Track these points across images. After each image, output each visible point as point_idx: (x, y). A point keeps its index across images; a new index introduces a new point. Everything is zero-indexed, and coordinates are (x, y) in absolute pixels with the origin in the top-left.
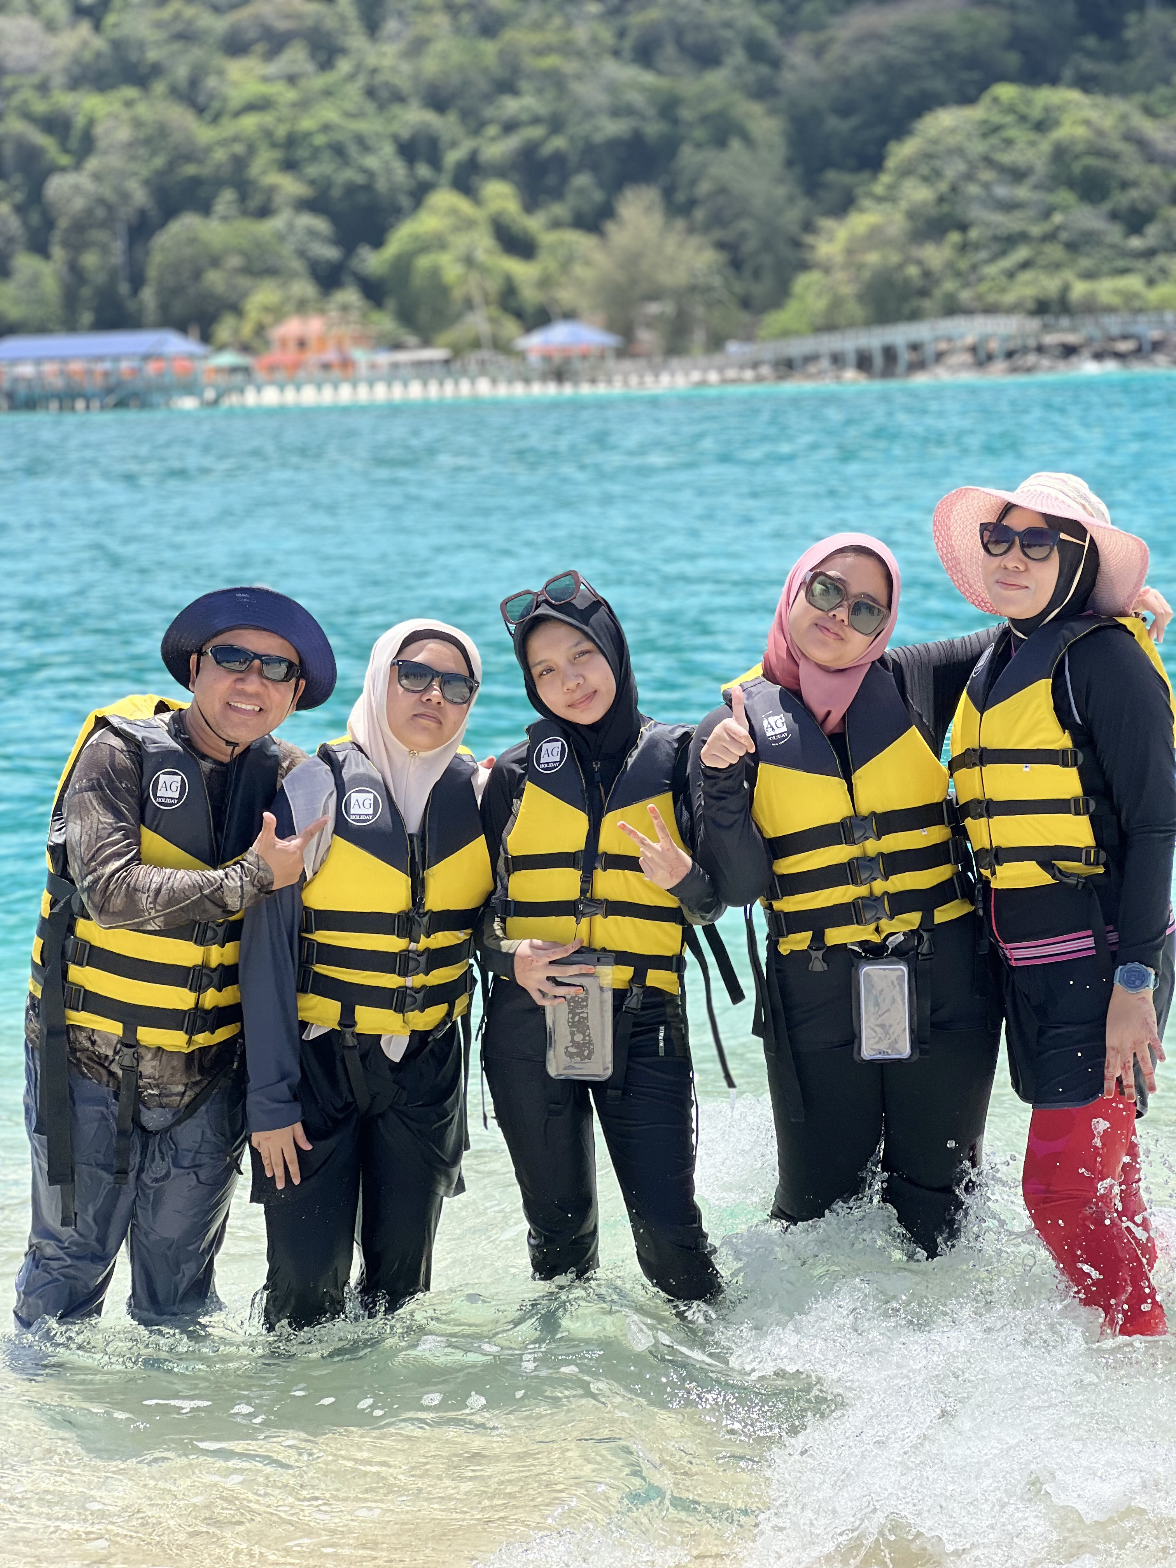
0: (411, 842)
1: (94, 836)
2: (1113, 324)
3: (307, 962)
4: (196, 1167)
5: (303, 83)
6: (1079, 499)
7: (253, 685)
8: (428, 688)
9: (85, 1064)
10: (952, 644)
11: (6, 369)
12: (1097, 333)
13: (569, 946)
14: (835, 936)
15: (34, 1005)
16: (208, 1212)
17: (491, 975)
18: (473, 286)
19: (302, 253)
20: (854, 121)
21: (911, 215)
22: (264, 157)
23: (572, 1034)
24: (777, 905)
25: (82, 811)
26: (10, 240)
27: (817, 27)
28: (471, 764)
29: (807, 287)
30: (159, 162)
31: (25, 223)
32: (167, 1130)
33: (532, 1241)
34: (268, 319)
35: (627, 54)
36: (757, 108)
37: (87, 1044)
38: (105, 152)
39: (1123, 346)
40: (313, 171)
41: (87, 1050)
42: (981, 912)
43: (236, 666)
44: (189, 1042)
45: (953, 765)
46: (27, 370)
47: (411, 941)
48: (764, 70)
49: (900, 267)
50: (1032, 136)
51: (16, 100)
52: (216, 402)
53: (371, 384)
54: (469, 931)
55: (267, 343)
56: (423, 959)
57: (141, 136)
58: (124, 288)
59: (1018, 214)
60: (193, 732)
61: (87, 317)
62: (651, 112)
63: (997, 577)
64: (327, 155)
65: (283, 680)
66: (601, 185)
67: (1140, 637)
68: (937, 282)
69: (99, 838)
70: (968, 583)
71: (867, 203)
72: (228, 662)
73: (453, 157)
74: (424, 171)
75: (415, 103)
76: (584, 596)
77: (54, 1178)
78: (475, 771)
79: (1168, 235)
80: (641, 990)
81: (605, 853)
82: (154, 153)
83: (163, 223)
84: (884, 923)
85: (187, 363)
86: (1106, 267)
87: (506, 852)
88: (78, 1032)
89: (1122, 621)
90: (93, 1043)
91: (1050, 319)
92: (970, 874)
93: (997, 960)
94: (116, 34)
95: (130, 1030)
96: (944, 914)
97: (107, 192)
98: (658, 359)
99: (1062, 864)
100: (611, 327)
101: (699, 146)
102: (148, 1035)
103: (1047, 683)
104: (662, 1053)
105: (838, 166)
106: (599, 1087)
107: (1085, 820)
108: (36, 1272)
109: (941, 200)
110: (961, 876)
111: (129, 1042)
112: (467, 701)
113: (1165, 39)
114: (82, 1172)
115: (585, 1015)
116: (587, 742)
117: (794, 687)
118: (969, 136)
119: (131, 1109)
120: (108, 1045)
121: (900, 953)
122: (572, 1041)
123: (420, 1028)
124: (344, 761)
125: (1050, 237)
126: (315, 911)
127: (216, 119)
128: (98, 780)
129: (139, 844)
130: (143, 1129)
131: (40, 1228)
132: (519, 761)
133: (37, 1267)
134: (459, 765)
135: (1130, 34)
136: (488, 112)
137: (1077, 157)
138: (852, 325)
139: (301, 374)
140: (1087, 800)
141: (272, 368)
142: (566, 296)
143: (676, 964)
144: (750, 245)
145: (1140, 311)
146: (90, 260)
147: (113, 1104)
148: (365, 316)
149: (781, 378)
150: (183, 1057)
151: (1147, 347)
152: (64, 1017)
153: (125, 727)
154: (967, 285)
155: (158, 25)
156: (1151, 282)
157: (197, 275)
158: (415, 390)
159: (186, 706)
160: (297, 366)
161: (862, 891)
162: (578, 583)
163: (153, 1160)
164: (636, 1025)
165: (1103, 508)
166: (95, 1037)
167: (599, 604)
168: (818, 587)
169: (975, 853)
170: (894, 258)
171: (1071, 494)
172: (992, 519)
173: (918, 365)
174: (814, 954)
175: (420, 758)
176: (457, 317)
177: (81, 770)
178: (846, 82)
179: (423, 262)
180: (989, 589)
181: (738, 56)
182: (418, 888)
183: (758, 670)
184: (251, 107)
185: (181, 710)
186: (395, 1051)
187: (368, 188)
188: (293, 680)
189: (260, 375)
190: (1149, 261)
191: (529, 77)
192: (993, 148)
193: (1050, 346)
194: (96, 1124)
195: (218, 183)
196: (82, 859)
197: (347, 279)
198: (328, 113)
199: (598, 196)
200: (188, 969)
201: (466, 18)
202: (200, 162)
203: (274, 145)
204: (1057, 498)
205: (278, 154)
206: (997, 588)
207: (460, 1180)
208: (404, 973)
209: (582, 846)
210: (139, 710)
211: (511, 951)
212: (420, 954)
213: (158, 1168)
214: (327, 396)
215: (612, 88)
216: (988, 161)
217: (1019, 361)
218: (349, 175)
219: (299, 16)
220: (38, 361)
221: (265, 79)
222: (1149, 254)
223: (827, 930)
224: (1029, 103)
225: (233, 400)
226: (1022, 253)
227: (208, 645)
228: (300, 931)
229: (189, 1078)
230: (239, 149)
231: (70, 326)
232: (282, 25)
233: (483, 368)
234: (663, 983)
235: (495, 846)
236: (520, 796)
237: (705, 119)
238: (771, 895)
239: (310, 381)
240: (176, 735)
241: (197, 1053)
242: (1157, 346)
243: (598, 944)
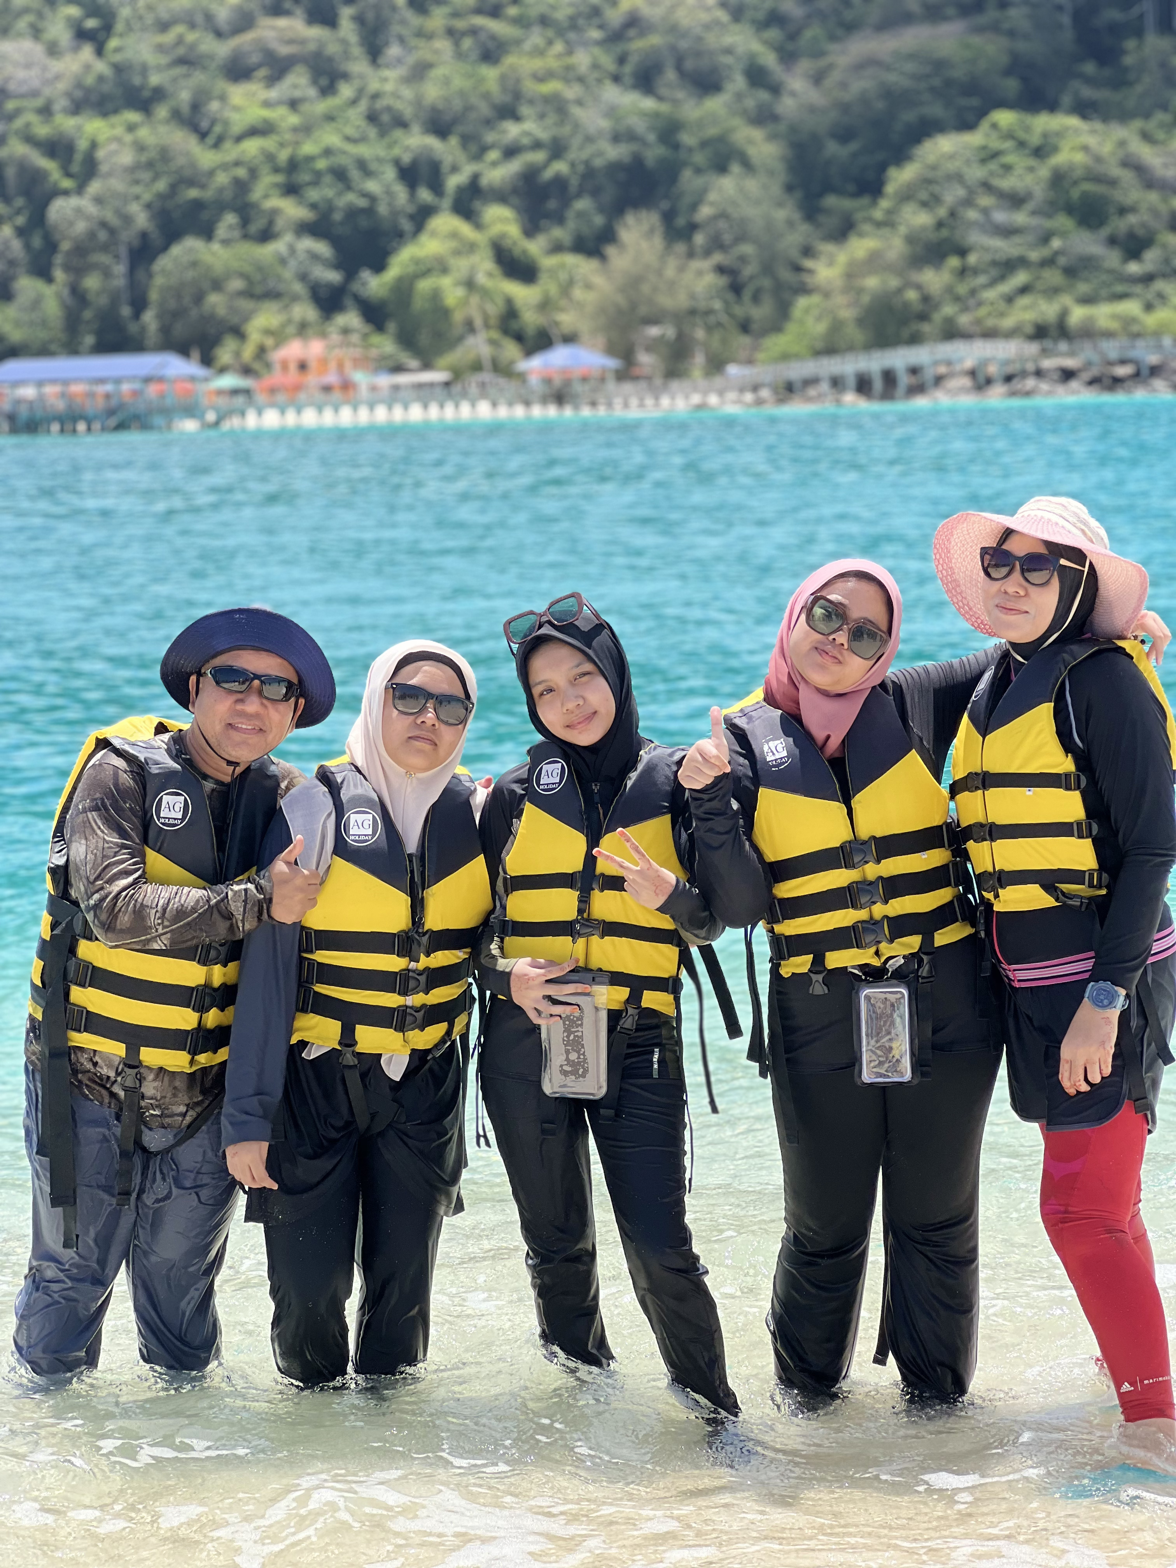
0: (411, 861)
1: (99, 854)
2: (1112, 349)
3: (307, 982)
4: (196, 1188)
5: (305, 107)
6: (1079, 525)
7: (253, 705)
8: (423, 710)
9: (87, 1085)
10: (951, 666)
11: (7, 391)
12: (1095, 358)
13: (565, 965)
14: (835, 959)
15: (34, 1027)
16: (210, 1232)
17: (488, 993)
18: (474, 309)
19: (303, 277)
20: (853, 146)
21: (910, 240)
22: (268, 179)
23: (567, 1052)
24: (778, 928)
25: (86, 830)
26: (12, 263)
27: (817, 54)
28: (467, 784)
29: (807, 311)
30: (161, 186)
31: (27, 246)
32: (168, 1150)
33: (530, 1262)
34: (269, 342)
35: (628, 80)
36: (757, 134)
37: (89, 1066)
38: (109, 174)
39: (1122, 371)
40: (314, 194)
41: (89, 1071)
42: (983, 934)
43: (235, 686)
44: (192, 1062)
45: (955, 790)
46: (28, 392)
47: (411, 960)
48: (764, 95)
49: (900, 291)
50: (1032, 162)
51: (19, 123)
52: (217, 424)
53: (371, 406)
54: (468, 950)
55: (268, 366)
56: (422, 979)
57: (143, 159)
58: (126, 311)
59: (1017, 239)
60: (193, 751)
61: (89, 340)
62: (651, 137)
63: (997, 601)
64: (328, 179)
65: (282, 700)
66: (601, 210)
67: (1138, 660)
68: (937, 306)
69: (105, 857)
70: (968, 605)
71: (867, 227)
72: (227, 682)
73: (453, 182)
74: (425, 195)
75: (416, 128)
76: (587, 619)
77: (56, 1201)
78: (473, 792)
79: (1167, 261)
80: (637, 1011)
81: (603, 875)
82: (156, 177)
83: (165, 248)
84: (883, 946)
85: (189, 386)
86: (1104, 292)
87: (505, 872)
88: (79, 1054)
89: (1121, 643)
90: (95, 1064)
91: (1048, 343)
92: (970, 896)
93: (998, 982)
94: (117, 58)
95: (133, 1050)
96: (944, 937)
97: (109, 216)
98: (658, 381)
99: (1065, 887)
100: (611, 350)
101: (698, 171)
102: (150, 1056)
103: (1049, 707)
104: (655, 1075)
105: (840, 192)
106: (592, 1105)
107: (1088, 843)
108: (36, 1295)
109: (940, 225)
110: (961, 899)
111: (132, 1063)
112: (463, 721)
113: (1163, 65)
114: (84, 1195)
115: (580, 1034)
116: (588, 766)
117: (794, 711)
118: (968, 162)
119: (134, 1130)
120: (109, 1066)
121: (899, 975)
122: (567, 1059)
123: (421, 1047)
124: (342, 783)
125: (1048, 262)
126: (316, 931)
127: (217, 144)
128: (102, 800)
129: (144, 863)
130: (144, 1150)
131: (40, 1252)
132: (520, 781)
133: (37, 1289)
134: (457, 785)
135: (1128, 60)
136: (490, 137)
137: (1075, 183)
138: (851, 348)
139: (302, 396)
140: (1090, 824)
141: (272, 391)
142: (567, 319)
143: (672, 986)
144: (748, 271)
145: (1137, 336)
146: (92, 282)
147: (115, 1126)
148: (365, 336)
149: (781, 401)
150: (185, 1077)
151: (1145, 372)
152: (67, 1039)
153: (127, 748)
154: (965, 309)
155: (160, 49)
156: (1149, 307)
157: (199, 298)
158: (416, 413)
159: (186, 727)
160: (297, 388)
161: (862, 915)
162: (581, 604)
163: (154, 1180)
164: (630, 1046)
165: (1103, 532)
166: (97, 1059)
167: (601, 627)
168: (818, 611)
169: (979, 877)
170: (894, 282)
171: (1071, 519)
172: (992, 543)
173: (917, 390)
174: (814, 977)
175: (418, 779)
176: (460, 339)
177: (84, 790)
178: (845, 108)
179: (424, 285)
180: (989, 614)
181: (738, 82)
182: (417, 907)
183: (758, 694)
184: (253, 132)
185: (180, 730)
186: (395, 1070)
187: (370, 212)
188: (293, 700)
189: (261, 398)
190: (1147, 286)
191: (531, 102)
192: (992, 174)
193: (1048, 370)
194: (98, 1146)
195: (221, 207)
196: (88, 878)
197: (348, 302)
198: (331, 138)
199: (599, 220)
200: (192, 989)
201: (467, 43)
202: (203, 187)
203: (276, 170)
204: (1057, 524)
205: (280, 178)
206: (997, 612)
207: (459, 1200)
208: (404, 993)
209: (580, 867)
210: (139, 731)
211: (507, 970)
212: (420, 973)
213: (160, 1188)
214: (328, 418)
215: (612, 112)
216: (987, 186)
217: (1017, 385)
218: (351, 198)
219: (303, 42)
220: (40, 384)
221: (267, 104)
222: (1148, 279)
223: (827, 954)
224: (1028, 129)
225: (235, 422)
226: (1020, 278)
227: (207, 666)
228: (300, 951)
229: (191, 1098)
230: (241, 173)
231: (72, 349)
232: (284, 50)
233: (483, 391)
234: (659, 1004)
235: (494, 865)
236: (519, 816)
237: (704, 144)
238: (773, 920)
239: (311, 404)
240: (177, 756)
241: (198, 1073)
242: (1155, 371)
243: (595, 964)
